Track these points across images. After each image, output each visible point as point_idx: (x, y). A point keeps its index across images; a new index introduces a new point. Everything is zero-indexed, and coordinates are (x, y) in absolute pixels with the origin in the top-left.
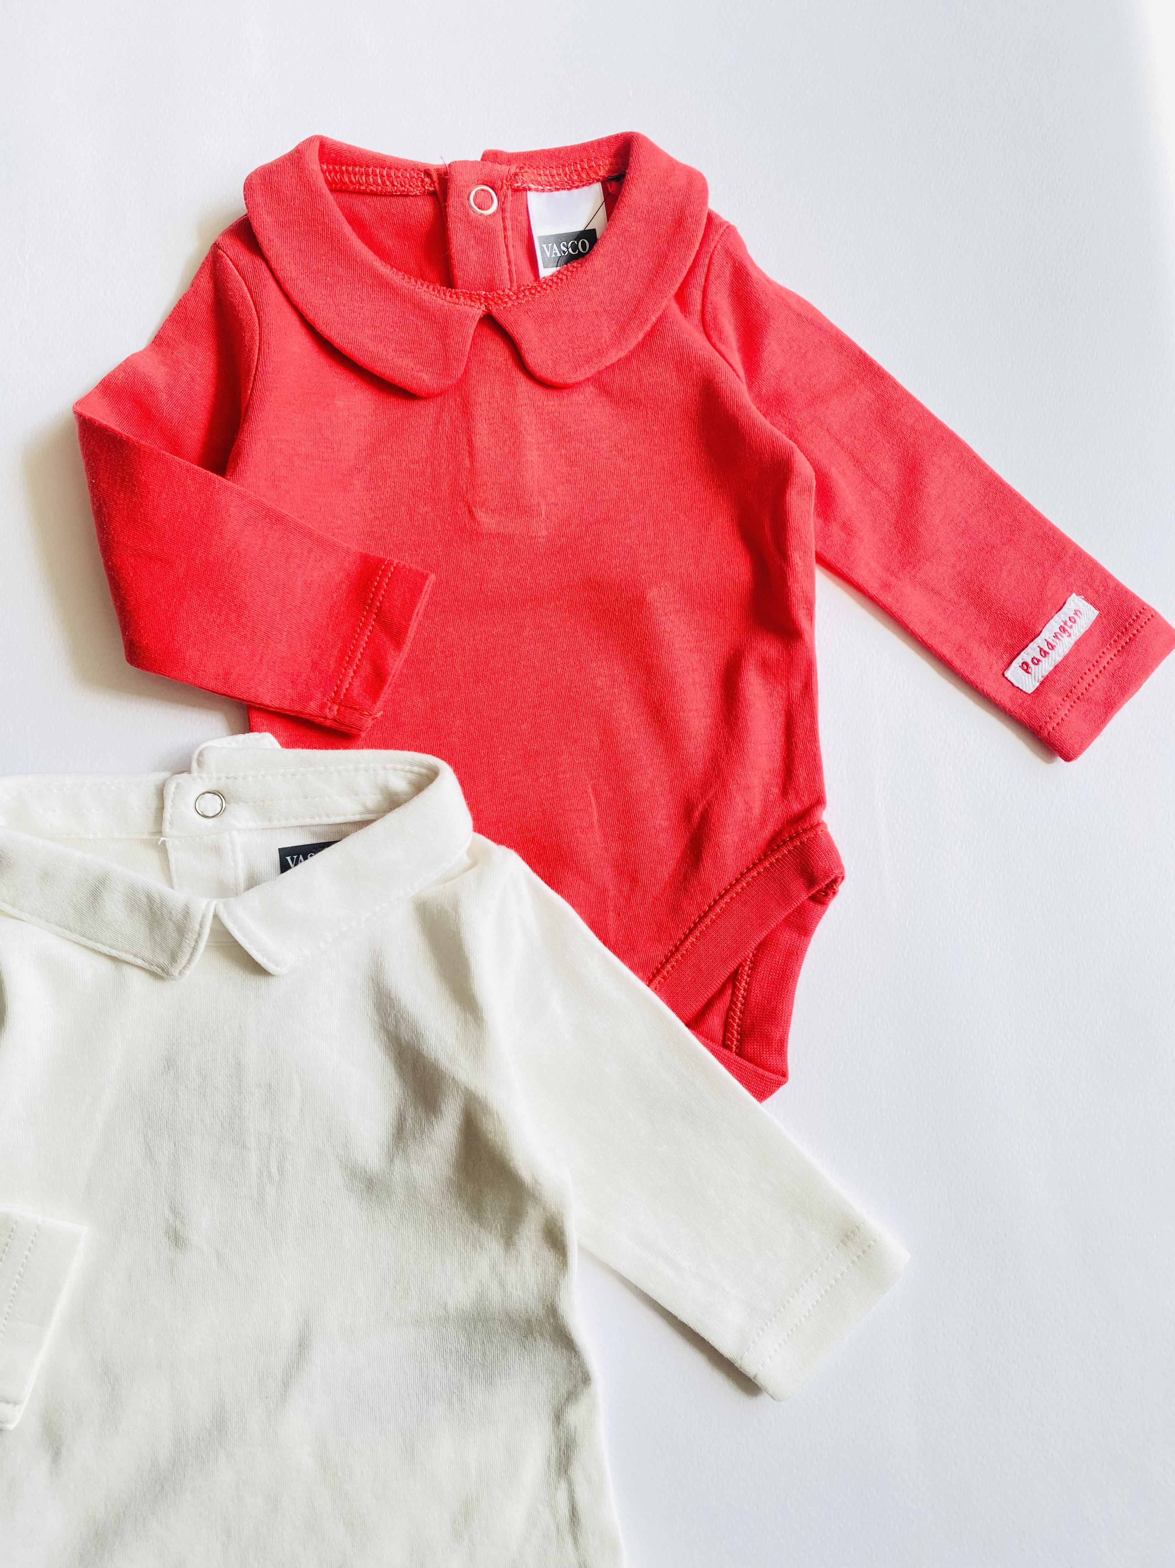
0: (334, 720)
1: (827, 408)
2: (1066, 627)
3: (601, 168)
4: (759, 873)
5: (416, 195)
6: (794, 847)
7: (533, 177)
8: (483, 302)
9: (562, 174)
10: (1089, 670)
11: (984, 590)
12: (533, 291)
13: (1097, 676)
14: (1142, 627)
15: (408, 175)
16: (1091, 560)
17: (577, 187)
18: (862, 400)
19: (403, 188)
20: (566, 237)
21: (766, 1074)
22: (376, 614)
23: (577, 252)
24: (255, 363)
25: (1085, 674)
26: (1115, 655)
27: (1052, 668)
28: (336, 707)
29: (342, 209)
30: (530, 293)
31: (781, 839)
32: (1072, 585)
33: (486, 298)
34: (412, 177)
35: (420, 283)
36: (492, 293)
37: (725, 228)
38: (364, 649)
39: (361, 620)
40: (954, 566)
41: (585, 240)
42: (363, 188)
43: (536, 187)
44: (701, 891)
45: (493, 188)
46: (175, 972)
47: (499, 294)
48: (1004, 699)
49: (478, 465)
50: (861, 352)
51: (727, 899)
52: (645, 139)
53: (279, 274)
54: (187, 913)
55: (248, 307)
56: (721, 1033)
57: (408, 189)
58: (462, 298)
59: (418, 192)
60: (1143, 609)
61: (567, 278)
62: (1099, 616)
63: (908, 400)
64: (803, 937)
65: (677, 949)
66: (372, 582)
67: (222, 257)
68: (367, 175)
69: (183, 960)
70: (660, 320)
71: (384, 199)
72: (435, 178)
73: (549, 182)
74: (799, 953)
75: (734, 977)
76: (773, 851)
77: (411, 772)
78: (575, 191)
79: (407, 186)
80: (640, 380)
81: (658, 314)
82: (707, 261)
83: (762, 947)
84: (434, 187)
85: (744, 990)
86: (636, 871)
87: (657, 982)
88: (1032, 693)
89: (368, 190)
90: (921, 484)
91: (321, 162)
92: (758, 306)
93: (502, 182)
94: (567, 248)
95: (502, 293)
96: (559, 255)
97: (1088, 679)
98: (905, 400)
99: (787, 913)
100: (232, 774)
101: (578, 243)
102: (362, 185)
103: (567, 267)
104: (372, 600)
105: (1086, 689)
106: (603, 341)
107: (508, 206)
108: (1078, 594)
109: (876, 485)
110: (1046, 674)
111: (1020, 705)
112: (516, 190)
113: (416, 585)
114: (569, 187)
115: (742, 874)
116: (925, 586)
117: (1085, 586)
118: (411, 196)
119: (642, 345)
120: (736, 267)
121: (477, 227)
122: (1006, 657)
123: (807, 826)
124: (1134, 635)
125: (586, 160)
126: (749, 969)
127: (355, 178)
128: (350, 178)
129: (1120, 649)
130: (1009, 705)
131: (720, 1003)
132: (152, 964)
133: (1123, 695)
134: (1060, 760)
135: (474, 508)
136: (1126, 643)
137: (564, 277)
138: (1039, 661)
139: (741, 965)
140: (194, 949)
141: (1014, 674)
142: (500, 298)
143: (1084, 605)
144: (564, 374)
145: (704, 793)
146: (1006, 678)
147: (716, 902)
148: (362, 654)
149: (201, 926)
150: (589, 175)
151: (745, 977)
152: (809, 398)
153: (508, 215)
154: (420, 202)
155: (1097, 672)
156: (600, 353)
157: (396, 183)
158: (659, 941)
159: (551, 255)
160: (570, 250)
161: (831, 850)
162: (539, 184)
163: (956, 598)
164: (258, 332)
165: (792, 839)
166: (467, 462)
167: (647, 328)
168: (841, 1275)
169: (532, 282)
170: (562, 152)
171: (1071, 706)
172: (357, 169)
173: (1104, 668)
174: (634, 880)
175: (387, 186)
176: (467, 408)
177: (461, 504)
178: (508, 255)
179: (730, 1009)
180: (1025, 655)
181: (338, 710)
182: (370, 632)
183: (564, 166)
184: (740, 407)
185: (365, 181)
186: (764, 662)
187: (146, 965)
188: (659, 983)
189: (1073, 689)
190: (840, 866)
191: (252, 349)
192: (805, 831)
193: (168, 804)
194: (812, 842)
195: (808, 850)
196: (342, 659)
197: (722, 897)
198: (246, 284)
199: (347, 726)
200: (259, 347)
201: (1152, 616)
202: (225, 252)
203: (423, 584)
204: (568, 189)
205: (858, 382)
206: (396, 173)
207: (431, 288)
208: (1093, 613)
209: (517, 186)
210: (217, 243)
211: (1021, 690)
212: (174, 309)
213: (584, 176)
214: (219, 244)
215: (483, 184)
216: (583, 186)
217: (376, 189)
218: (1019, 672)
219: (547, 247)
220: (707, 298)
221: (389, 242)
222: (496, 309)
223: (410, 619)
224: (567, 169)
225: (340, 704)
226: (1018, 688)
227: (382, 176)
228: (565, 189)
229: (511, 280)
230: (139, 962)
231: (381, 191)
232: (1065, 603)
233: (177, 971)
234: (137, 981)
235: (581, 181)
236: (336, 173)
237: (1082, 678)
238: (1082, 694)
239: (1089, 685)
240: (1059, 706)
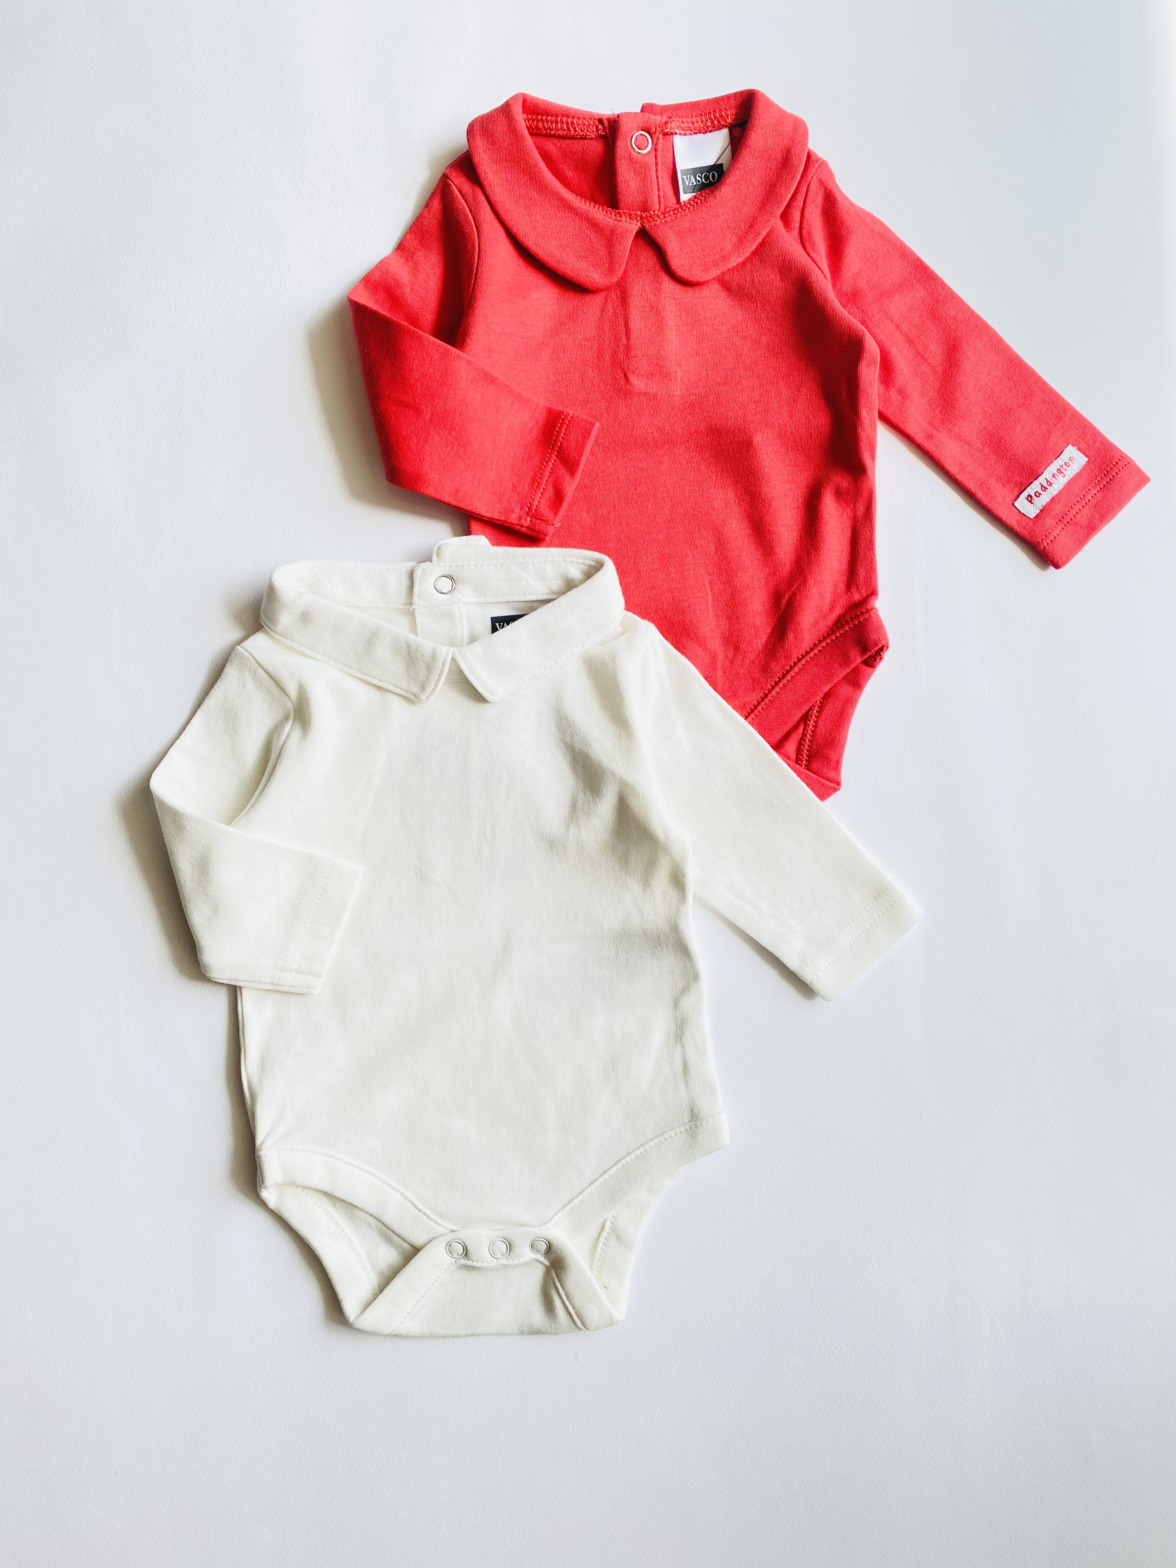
0: (528, 528)
1: (891, 302)
2: (1061, 469)
3: (729, 117)
4: (827, 644)
5: (592, 138)
6: (853, 625)
7: (678, 124)
8: (639, 220)
9: (700, 122)
10: (1078, 502)
11: (1003, 441)
12: (676, 212)
13: (1083, 507)
14: (1119, 471)
15: (586, 123)
16: (1085, 420)
17: (710, 132)
18: (918, 296)
19: (583, 133)
20: (701, 170)
21: (828, 783)
22: (557, 451)
23: (708, 181)
24: (476, 266)
25: (1074, 504)
26: (1098, 491)
27: (1050, 500)
28: (529, 519)
29: (537, 148)
30: (674, 213)
31: (844, 619)
32: (1069, 439)
33: (641, 217)
34: (589, 125)
35: (592, 205)
36: (645, 214)
37: (819, 163)
38: (548, 477)
39: (547, 455)
40: (981, 423)
41: (715, 172)
42: (553, 132)
43: (680, 132)
44: (785, 656)
45: (648, 133)
46: (423, 697)
47: (651, 214)
48: (1012, 522)
49: (632, 342)
50: (919, 259)
51: (803, 662)
52: (763, 94)
53: (493, 198)
54: (434, 656)
55: (470, 224)
56: (795, 755)
57: (586, 133)
58: (624, 217)
59: (593, 136)
60: (1122, 457)
61: (701, 203)
62: (1088, 462)
63: (952, 297)
64: (856, 690)
65: (766, 696)
66: (555, 428)
67: (450, 185)
68: (557, 123)
69: (429, 689)
70: (768, 235)
71: (568, 141)
72: (606, 124)
73: (690, 128)
74: (853, 701)
75: (805, 718)
76: (838, 628)
77: (584, 564)
78: (708, 134)
79: (585, 131)
80: (753, 280)
81: (767, 230)
82: (805, 189)
83: (827, 696)
84: (606, 132)
85: (813, 726)
86: (738, 641)
87: (751, 718)
88: (1033, 518)
89: (557, 134)
90: (959, 360)
91: (523, 113)
92: (842, 223)
93: (656, 128)
94: (701, 178)
95: (653, 213)
96: (695, 184)
97: (1076, 509)
98: (950, 297)
99: (846, 672)
100: (460, 563)
101: (709, 174)
102: (553, 130)
103: (701, 193)
104: (554, 441)
105: (1074, 516)
106: (726, 250)
107: (660, 147)
108: (1073, 445)
109: (925, 361)
110: (1044, 504)
111: (1024, 527)
112: (666, 134)
113: (586, 430)
114: (704, 131)
115: (815, 645)
116: (958, 437)
117: (1079, 439)
118: (588, 139)
119: (755, 253)
120: (827, 193)
121: (636, 163)
122: (1016, 491)
123: (864, 610)
124: (1113, 476)
125: (718, 111)
126: (817, 712)
127: (547, 125)
128: (543, 125)
129: (1102, 487)
130: (1015, 527)
131: (795, 735)
132: (407, 692)
133: (1102, 521)
134: (1052, 568)
135: (628, 374)
136: (1107, 482)
137: (699, 201)
138: (1040, 494)
139: (810, 709)
140: (438, 681)
141: (1022, 503)
142: (651, 217)
143: (1077, 454)
144: (696, 274)
145: (790, 586)
146: (1015, 507)
147: (795, 664)
148: (547, 481)
149: (443, 665)
150: (720, 122)
151: (814, 717)
152: (877, 294)
153: (659, 153)
154: (595, 143)
155: (1084, 503)
156: (724, 258)
157: (577, 129)
158: (754, 690)
159: (689, 184)
160: (703, 180)
161: (880, 627)
162: (683, 129)
163: (981, 447)
164: (477, 242)
165: (852, 619)
166: (624, 340)
167: (760, 240)
168: (874, 921)
169: (675, 205)
170: (700, 105)
171: (1063, 528)
172: (549, 118)
173: (1089, 500)
174: (737, 648)
175: (571, 131)
176: (625, 299)
177: (619, 371)
178: (658, 184)
179: (802, 739)
180: (1030, 490)
181: (531, 521)
182: (553, 464)
183: (701, 115)
184: (826, 300)
185: (554, 127)
186: (838, 490)
187: (403, 693)
188: (752, 719)
189: (1065, 515)
190: (886, 638)
191: (473, 255)
192: (862, 613)
193: (417, 583)
194: (867, 621)
195: (863, 627)
196: (533, 483)
197: (799, 660)
198: (467, 205)
199: (537, 532)
200: (478, 253)
201: (1128, 463)
202: (453, 182)
203: (591, 430)
204: (704, 133)
205: (915, 282)
206: (578, 121)
207: (601, 209)
208: (1084, 459)
209: (667, 132)
210: (446, 174)
211: (1026, 516)
212: (413, 223)
213: (716, 123)
214: (448, 175)
215: (642, 130)
216: (715, 130)
217: (563, 133)
218: (1025, 502)
219: (687, 178)
220: (804, 217)
221: (569, 173)
222: (649, 226)
223: (581, 455)
224: (703, 117)
225: (532, 517)
226: (1024, 514)
227: (567, 123)
228: (701, 133)
229: (660, 203)
230: (398, 691)
231: (566, 135)
232: (1062, 452)
233: (425, 697)
234: (397, 704)
235: (713, 127)
236: (533, 121)
237: (1071, 508)
238: (1071, 519)
239: (1077, 513)
240: (1053, 528)
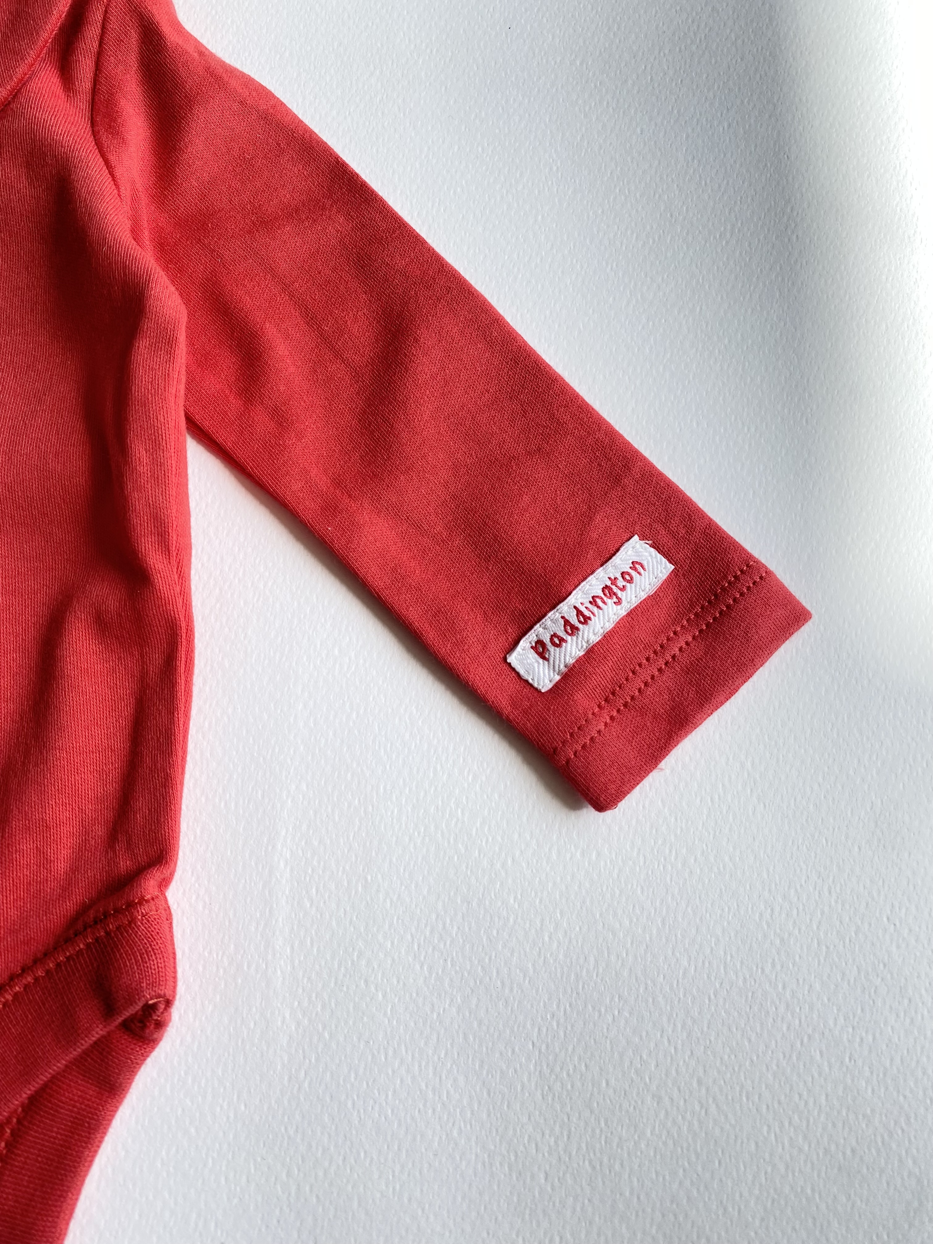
1: (274, 239)
2: (614, 587)
10: (648, 659)
11: (491, 523)
13: (660, 670)
14: (742, 594)
18: (332, 231)
25: (640, 665)
26: (694, 638)
27: (583, 653)
31: (83, 921)
32: (634, 523)
40: (446, 485)
60: (747, 566)
62: (676, 574)
83: (34, 1104)
88: (547, 692)
97: (645, 674)
99: (72, 1056)
105: (640, 690)
108: (643, 538)
109: (338, 354)
110: (571, 661)
111: (525, 712)
116: (395, 512)
117: (655, 525)
122: (512, 631)
124: (728, 607)
129: (704, 628)
130: (507, 709)
133: (701, 706)
136: (715, 619)
138: (562, 640)
141: (522, 658)
143: (651, 556)
146: (509, 664)
152: (248, 222)
155: (661, 663)
163: (444, 535)
165: (96, 923)
171: (612, 718)
173: (674, 657)
180: (541, 630)
186: (99, 617)
189: (618, 689)
201: (761, 578)
205: (328, 203)
208: (666, 568)
211: (531, 685)
218: (530, 656)
226: (527, 681)
232: (618, 550)
237: (634, 672)
238: (633, 698)
239: (646, 684)
240: (590, 716)
